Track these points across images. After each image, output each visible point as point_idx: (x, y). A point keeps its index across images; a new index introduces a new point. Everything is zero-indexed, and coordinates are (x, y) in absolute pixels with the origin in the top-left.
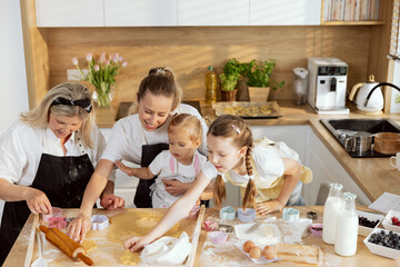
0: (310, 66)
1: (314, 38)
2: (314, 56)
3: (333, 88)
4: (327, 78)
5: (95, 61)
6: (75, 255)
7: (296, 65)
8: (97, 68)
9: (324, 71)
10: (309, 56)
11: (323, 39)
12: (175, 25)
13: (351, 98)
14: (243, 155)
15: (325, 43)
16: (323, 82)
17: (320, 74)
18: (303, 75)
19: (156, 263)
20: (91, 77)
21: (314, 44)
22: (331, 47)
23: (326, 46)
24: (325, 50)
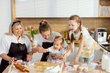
0: (95, 30)
1: (96, 22)
2: (96, 27)
3: (103, 35)
4: (101, 33)
5: (32, 28)
6: (24, 70)
7: (91, 30)
8: (33, 30)
9: (99, 31)
10: (95, 27)
11: (99, 23)
12: (55, 17)
13: (108, 39)
14: (79, 26)
15: (100, 24)
16: (99, 34)
17: (99, 32)
18: (93, 32)
19: (49, 72)
20: (30, 32)
21: (96, 24)
22: (101, 25)
23: (100, 25)
24: (100, 26)
